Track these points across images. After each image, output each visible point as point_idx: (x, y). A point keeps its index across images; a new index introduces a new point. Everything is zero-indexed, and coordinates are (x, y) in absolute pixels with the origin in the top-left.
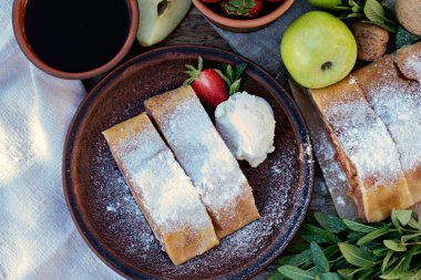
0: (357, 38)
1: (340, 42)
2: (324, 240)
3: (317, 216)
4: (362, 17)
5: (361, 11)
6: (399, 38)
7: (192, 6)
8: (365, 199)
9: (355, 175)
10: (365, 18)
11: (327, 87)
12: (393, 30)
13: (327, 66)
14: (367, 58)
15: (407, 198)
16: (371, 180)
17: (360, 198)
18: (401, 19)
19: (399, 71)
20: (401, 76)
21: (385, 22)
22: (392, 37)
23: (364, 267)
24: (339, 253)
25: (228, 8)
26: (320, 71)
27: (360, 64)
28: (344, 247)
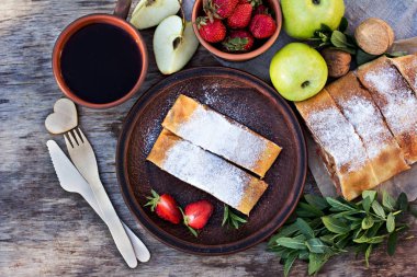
0: (326, 60)
1: (314, 65)
2: (312, 214)
3: (307, 197)
4: (329, 44)
5: (329, 40)
6: (359, 59)
7: (200, 45)
8: (342, 183)
9: (333, 165)
10: (332, 45)
11: (307, 100)
12: (354, 53)
13: (305, 84)
14: (336, 75)
15: (374, 180)
16: (345, 168)
17: (338, 181)
18: (360, 44)
19: (361, 84)
20: (363, 87)
21: (348, 47)
22: (354, 58)
23: (341, 233)
24: (323, 225)
25: (228, 46)
26: (301, 89)
27: (331, 80)
28: (325, 220)
